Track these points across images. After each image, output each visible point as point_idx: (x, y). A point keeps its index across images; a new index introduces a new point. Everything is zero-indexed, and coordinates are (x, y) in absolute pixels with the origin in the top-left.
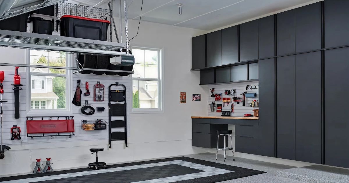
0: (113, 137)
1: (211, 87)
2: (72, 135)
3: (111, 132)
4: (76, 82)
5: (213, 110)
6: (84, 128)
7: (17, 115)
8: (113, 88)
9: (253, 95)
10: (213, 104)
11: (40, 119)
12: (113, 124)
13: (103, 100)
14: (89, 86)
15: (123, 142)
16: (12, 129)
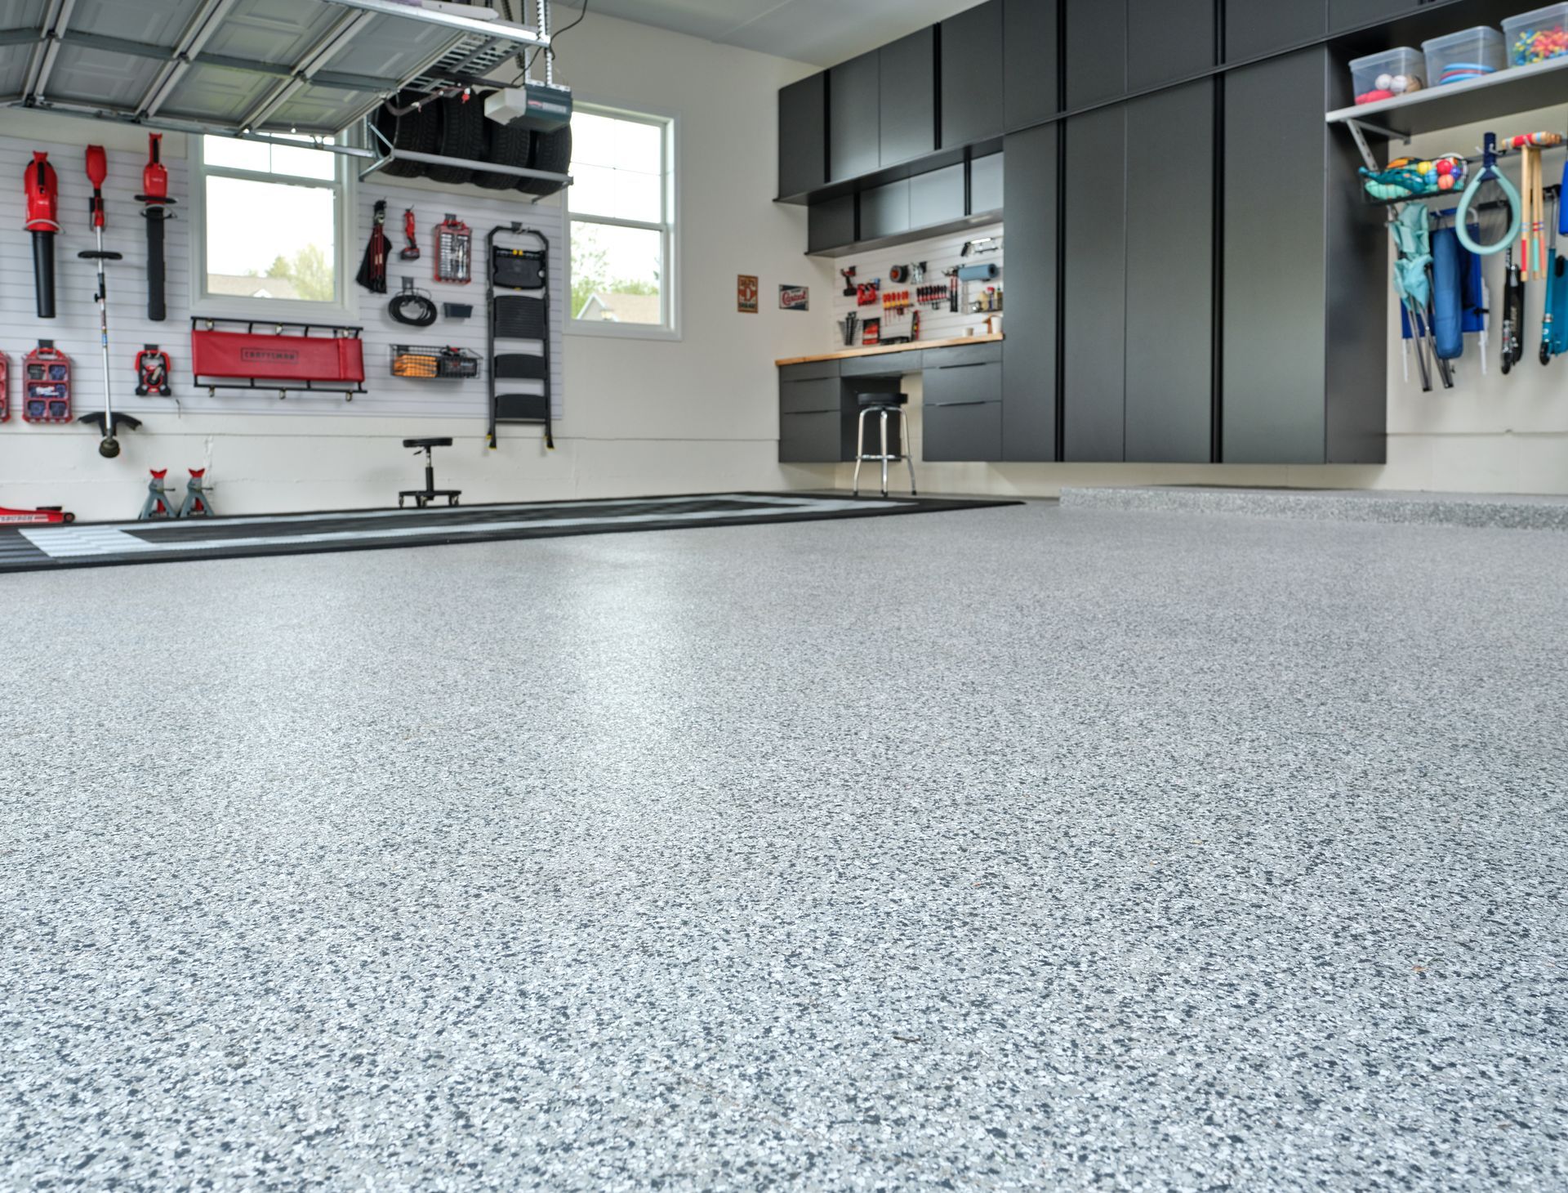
0: (505, 410)
1: (844, 263)
2: (355, 391)
3: (496, 395)
4: (370, 212)
5: (849, 341)
6: (396, 371)
7: (158, 311)
8: (502, 240)
9: (986, 274)
10: (851, 320)
11: (242, 329)
12: (503, 367)
13: (467, 280)
14: (418, 228)
15: (538, 431)
16: (141, 356)
